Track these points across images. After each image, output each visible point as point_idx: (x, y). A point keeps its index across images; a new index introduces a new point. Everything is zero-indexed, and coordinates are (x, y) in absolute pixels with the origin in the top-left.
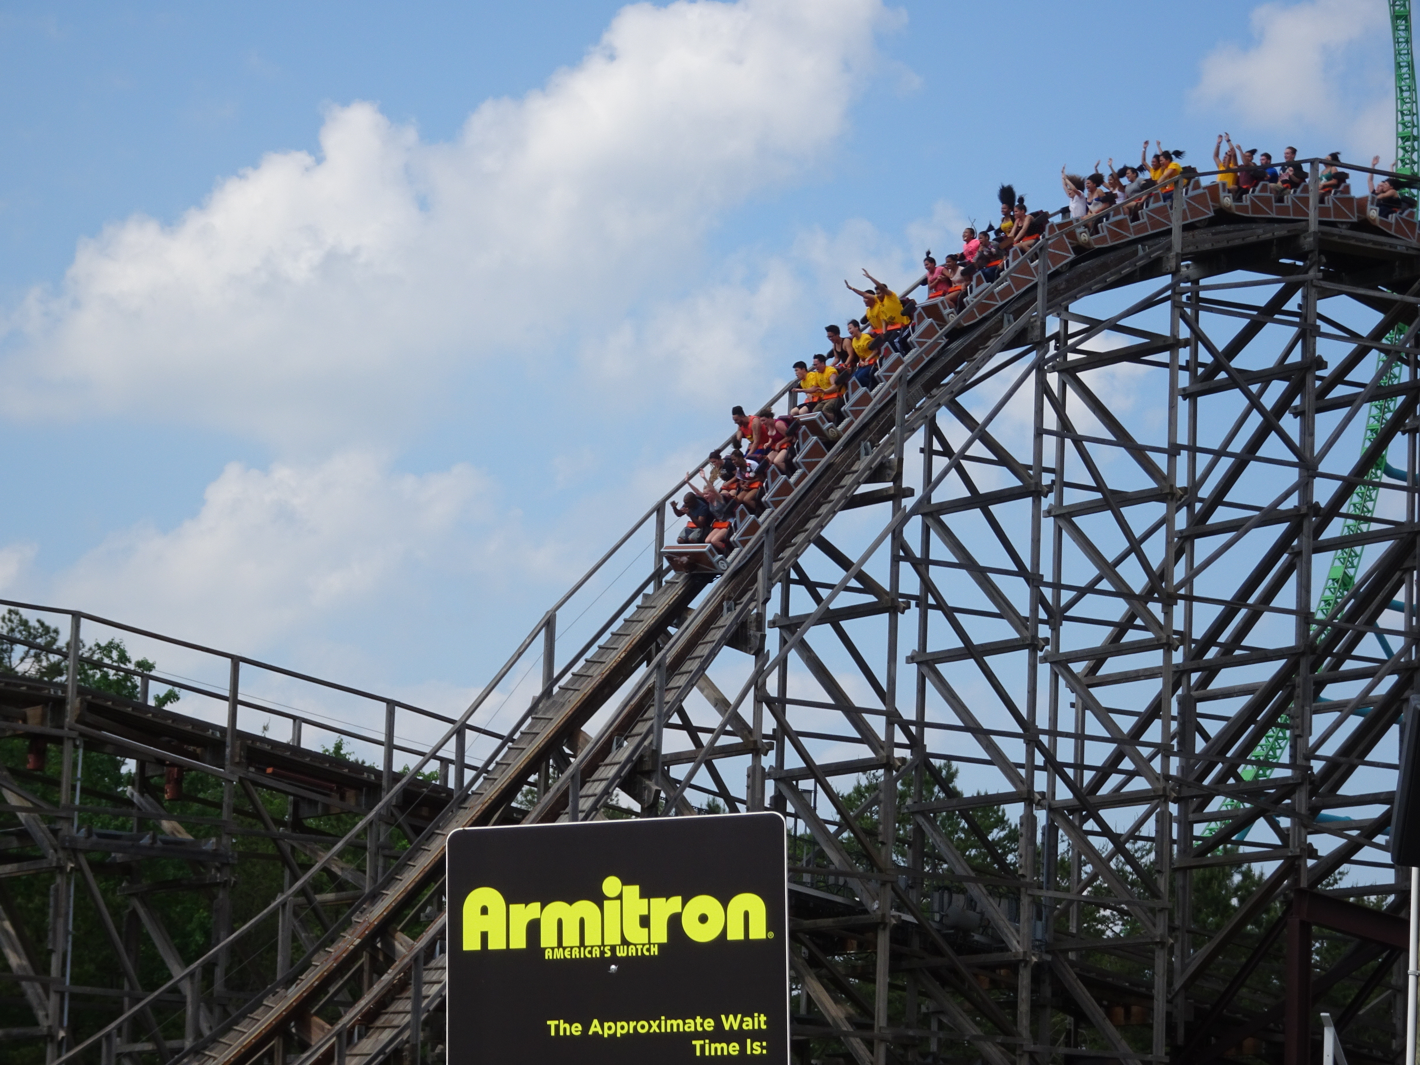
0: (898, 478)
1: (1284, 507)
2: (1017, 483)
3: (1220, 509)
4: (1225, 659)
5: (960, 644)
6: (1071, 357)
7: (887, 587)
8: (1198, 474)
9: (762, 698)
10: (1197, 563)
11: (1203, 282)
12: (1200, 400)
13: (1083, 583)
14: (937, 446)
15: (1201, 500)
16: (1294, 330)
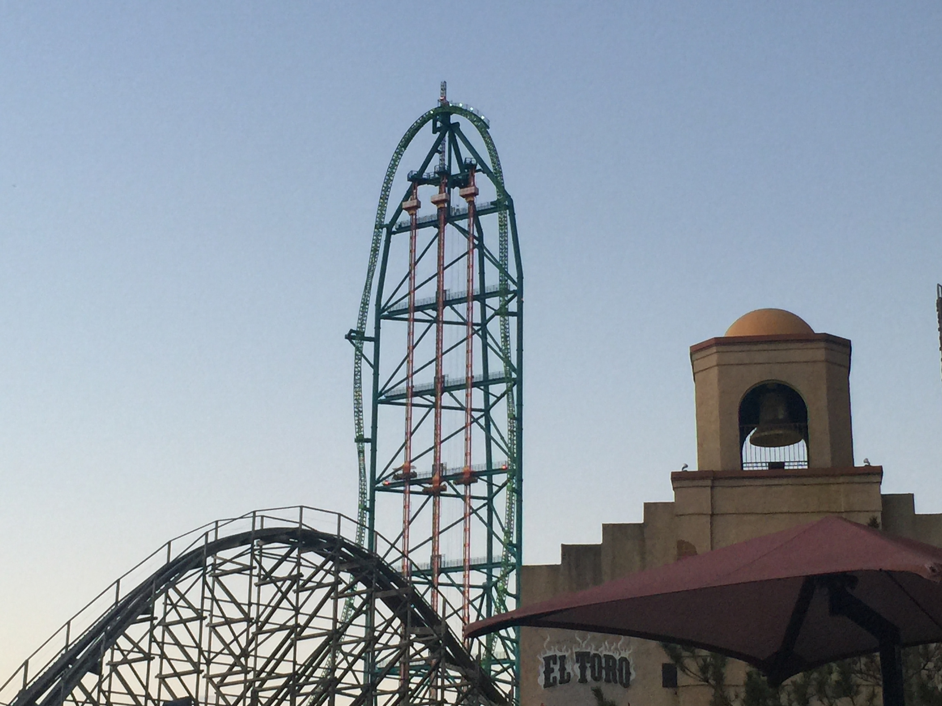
0: (152, 613)
1: (288, 624)
2: (195, 615)
3: (267, 625)
4: (269, 677)
5: (172, 672)
6: (217, 572)
7: (147, 651)
8: (260, 613)
9: (100, 691)
10: (259, 642)
11: (264, 547)
12: (262, 587)
13: (218, 651)
14: (168, 602)
15: (260, 622)
16: (294, 564)
